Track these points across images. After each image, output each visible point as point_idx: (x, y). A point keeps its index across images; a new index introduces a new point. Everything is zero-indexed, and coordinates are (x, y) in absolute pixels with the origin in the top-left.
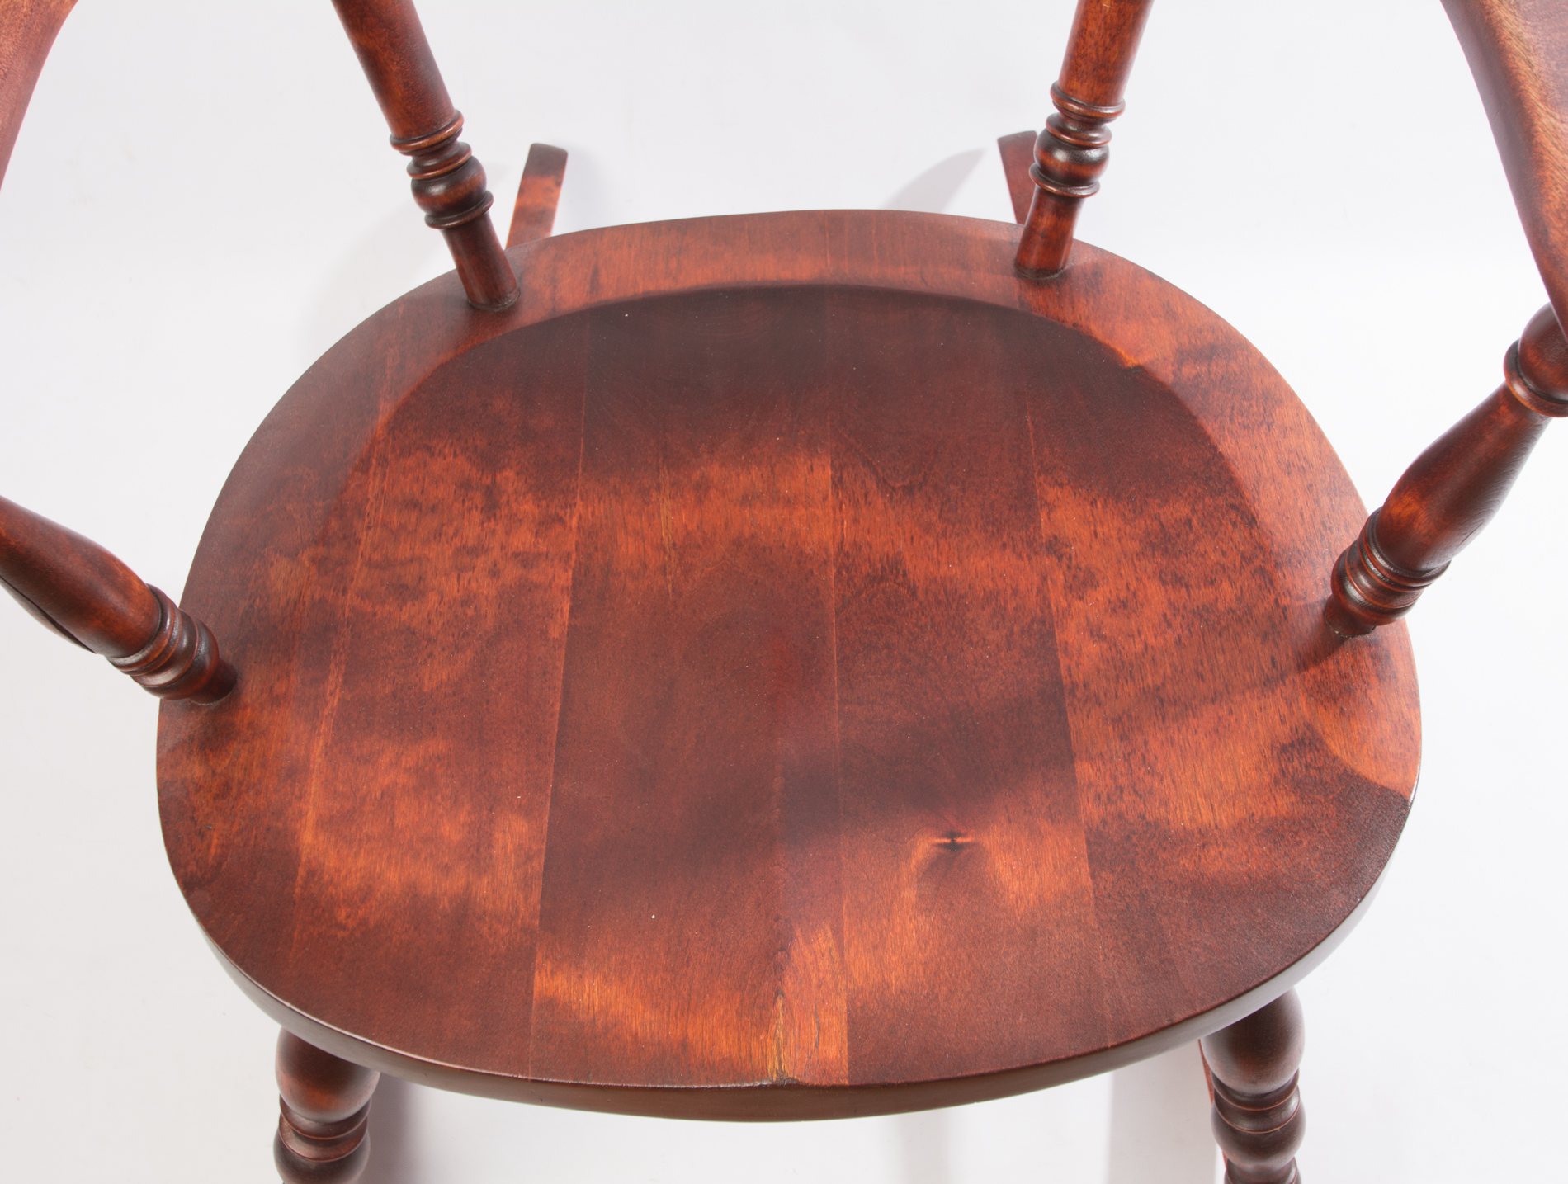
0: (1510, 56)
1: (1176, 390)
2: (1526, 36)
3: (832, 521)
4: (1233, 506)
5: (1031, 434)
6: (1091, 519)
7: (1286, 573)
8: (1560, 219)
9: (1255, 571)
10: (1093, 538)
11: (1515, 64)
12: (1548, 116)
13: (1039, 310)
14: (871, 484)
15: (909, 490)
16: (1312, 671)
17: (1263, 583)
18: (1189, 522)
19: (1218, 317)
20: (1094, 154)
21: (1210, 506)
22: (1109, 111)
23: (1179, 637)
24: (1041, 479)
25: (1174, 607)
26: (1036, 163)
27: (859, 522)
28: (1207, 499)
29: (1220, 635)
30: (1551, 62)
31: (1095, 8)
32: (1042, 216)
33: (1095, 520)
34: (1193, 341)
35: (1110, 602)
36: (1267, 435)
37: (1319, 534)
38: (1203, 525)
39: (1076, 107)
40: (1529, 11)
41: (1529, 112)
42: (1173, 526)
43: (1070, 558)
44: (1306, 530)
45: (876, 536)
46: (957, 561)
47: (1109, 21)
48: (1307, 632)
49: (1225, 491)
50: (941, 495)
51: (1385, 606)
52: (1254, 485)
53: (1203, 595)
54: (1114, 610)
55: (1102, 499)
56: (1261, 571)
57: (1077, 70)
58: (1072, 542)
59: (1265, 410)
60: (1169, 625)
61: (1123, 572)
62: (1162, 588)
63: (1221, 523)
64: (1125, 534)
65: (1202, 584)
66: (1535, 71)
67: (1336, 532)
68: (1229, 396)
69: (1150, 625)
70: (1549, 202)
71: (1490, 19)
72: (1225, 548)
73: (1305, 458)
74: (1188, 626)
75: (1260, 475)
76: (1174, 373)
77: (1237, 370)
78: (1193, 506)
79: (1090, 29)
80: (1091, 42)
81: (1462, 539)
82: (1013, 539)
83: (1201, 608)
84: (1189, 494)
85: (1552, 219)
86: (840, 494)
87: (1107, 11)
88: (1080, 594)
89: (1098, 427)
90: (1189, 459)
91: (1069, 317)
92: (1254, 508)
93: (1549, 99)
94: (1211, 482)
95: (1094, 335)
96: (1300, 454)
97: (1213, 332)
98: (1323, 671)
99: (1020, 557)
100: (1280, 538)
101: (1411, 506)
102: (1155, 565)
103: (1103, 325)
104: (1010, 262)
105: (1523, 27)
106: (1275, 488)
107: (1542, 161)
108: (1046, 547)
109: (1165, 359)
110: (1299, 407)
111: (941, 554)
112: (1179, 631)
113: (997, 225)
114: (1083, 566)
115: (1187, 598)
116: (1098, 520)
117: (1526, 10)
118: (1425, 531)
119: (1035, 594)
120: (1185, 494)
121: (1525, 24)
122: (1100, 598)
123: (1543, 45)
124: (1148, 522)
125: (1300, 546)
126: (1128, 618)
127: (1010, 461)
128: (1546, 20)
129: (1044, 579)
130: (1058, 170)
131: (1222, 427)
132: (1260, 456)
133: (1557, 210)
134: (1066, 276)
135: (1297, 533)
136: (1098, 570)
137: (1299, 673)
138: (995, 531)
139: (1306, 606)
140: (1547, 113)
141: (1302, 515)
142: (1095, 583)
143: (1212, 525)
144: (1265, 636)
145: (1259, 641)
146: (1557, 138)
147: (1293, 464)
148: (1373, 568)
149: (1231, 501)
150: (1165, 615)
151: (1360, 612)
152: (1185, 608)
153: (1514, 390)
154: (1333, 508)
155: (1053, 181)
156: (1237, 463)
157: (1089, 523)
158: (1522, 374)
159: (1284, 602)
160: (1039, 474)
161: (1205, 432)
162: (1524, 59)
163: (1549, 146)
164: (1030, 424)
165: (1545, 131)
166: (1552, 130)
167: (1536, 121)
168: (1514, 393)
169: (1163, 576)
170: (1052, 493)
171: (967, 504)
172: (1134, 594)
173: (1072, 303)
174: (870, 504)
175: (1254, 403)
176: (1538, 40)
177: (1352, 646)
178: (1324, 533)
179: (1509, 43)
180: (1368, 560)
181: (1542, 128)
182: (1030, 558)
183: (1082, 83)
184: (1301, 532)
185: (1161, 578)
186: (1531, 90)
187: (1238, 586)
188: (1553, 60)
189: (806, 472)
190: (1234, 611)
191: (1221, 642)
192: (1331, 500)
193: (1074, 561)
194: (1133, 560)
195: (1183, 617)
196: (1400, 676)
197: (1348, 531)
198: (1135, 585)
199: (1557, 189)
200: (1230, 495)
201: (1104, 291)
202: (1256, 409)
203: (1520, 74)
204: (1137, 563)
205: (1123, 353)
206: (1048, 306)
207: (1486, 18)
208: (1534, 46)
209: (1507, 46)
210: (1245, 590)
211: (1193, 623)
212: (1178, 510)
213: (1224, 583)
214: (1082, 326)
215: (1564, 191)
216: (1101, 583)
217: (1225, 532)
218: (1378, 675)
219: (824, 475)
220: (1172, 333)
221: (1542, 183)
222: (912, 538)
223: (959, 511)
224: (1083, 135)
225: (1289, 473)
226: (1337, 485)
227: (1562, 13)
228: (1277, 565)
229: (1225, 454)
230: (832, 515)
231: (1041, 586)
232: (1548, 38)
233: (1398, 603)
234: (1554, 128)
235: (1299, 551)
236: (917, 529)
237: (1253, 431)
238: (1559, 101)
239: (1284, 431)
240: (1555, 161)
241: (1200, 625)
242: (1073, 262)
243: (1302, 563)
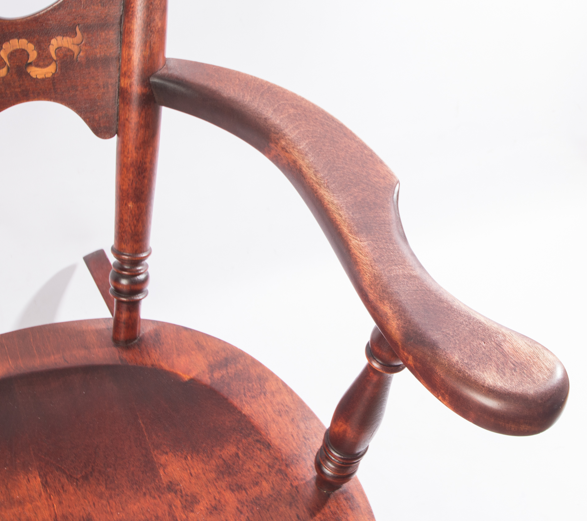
0: (330, 213)
1: (213, 386)
2: (335, 202)
3: (47, 507)
4: (258, 441)
5: (144, 429)
6: (187, 467)
7: (292, 468)
8: (371, 288)
9: (277, 472)
10: (190, 477)
11: (334, 216)
12: (354, 240)
13: (132, 361)
14: (64, 480)
15: (86, 478)
16: (318, 516)
17: (282, 477)
18: (237, 455)
19: (225, 342)
20: (141, 277)
21: (245, 444)
22: (144, 255)
23: (248, 517)
24: (155, 452)
25: (241, 502)
26: (112, 287)
27: (62, 503)
28: (243, 441)
29: (268, 510)
30: (350, 212)
31: (125, 208)
32: (122, 313)
33: (189, 467)
34: (216, 358)
35: (208, 509)
36: (265, 399)
37: (303, 443)
38: (245, 455)
39: (126, 257)
40: (334, 189)
41: (345, 239)
42: (230, 459)
43: (181, 491)
44: (296, 443)
45: (74, 508)
46: (121, 510)
47: (133, 213)
48: (310, 496)
49: (251, 434)
50: (104, 476)
51: (344, 474)
52: (265, 427)
53: (254, 491)
54: (211, 513)
55: (190, 455)
56: (280, 471)
57: (123, 239)
58: (180, 482)
59: (260, 386)
60: (241, 513)
61: (210, 491)
62: (233, 494)
63: (253, 451)
64: (206, 470)
65: (252, 486)
66: (343, 218)
67: (311, 440)
68: (241, 383)
69: (231, 515)
70: (365, 281)
71: (317, 195)
72: (259, 464)
73: (287, 406)
74: (251, 510)
75: (267, 421)
76: (210, 378)
77: (242, 368)
78: (237, 446)
79: (124, 218)
80: (127, 224)
81: (370, 435)
82: (148, 489)
83: (255, 499)
84: (234, 440)
85: (368, 289)
86: (48, 490)
87: (132, 208)
88: (191, 509)
89: (178, 417)
90: (229, 422)
91: (148, 362)
92: (268, 439)
93: (352, 231)
94: (243, 431)
95: (164, 368)
96: (283, 404)
97: (225, 351)
98: (323, 514)
99: (155, 498)
100: (285, 451)
101: (342, 427)
102: (226, 483)
103: (167, 362)
104: (110, 340)
105: (333, 197)
106: (276, 425)
107: (357, 262)
108: (167, 489)
109: (203, 372)
110: (277, 379)
111: (112, 508)
112: (247, 514)
113: (98, 321)
114: (189, 493)
115: (246, 495)
116: (190, 466)
117: (332, 188)
118: (352, 437)
119: (167, 516)
120: (232, 441)
121: (334, 196)
122: (202, 508)
123: (344, 205)
124: (217, 461)
125: (296, 453)
126: (219, 515)
127: (136, 447)
128: (342, 191)
129: (170, 506)
130: (125, 289)
131: (241, 401)
132: (264, 411)
133: (369, 285)
134: (141, 340)
135: (293, 446)
136: (197, 493)
137: (312, 518)
138: (138, 487)
139: (307, 483)
140: (354, 238)
141: (292, 436)
142: (198, 501)
143: (249, 453)
144: (290, 505)
145: (288, 507)
146: (361, 250)
147: (281, 410)
148: (333, 458)
149: (256, 438)
150: (238, 508)
151: (333, 481)
152: (247, 501)
153: (373, 365)
154: (307, 428)
155: (123, 295)
156: (253, 417)
157: (186, 469)
158: (375, 357)
159: (295, 483)
160: (154, 450)
161: (234, 405)
162: (337, 213)
163: (358, 254)
164: (142, 424)
165: (354, 247)
166: (358, 246)
167: (349, 243)
168: (374, 367)
169: (232, 487)
170: (163, 459)
171: (119, 477)
172: (219, 501)
173: (148, 354)
174: (66, 491)
175: (254, 383)
176: (341, 202)
177: (334, 496)
178: (305, 442)
179: (328, 206)
180: (330, 455)
181: (353, 246)
182: (160, 497)
183: (127, 245)
184: (295, 445)
185: (231, 489)
186: (344, 228)
187: (271, 482)
188: (350, 211)
189: (26, 483)
190: (271, 496)
191: (269, 514)
192: (305, 424)
193: (183, 492)
194: (214, 483)
195: (247, 506)
196: (361, 505)
197: (317, 438)
198: (218, 496)
199: (367, 274)
200: (254, 436)
201: (163, 344)
202: (256, 386)
203: (337, 221)
204: (216, 484)
205: (181, 374)
206: (136, 359)
207: (315, 195)
208: (340, 206)
209: (328, 208)
210: (274, 483)
211: (253, 508)
212: (230, 450)
213: (263, 482)
214: (156, 365)
215: (369, 275)
216: (200, 500)
217: (257, 455)
218: (350, 508)
219: (36, 482)
220: (203, 357)
221: (359, 272)
222: (94, 504)
223: (116, 482)
224: (134, 269)
225: (281, 416)
226: (306, 415)
227: (348, 187)
228: (287, 465)
229: (246, 414)
230: (46, 503)
231: (170, 511)
232: (345, 201)
233: (350, 471)
234: (358, 245)
235: (296, 455)
236: (95, 498)
237: (257, 398)
238: (357, 231)
239: (273, 394)
240: (362, 261)
241: (256, 508)
242: (143, 331)
243: (299, 461)
